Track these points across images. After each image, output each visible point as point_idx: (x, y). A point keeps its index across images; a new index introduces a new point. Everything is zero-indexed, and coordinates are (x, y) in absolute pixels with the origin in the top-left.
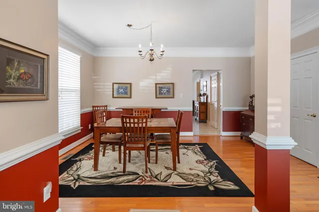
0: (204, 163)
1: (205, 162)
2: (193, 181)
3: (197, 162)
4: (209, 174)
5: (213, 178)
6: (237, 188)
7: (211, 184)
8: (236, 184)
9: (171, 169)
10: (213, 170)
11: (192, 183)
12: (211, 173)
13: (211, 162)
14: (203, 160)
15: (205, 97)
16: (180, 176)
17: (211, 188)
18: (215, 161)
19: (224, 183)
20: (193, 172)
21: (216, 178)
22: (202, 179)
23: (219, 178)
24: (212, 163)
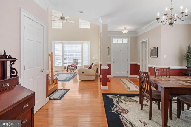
0: (122, 110)
2: (127, 98)
3: (128, 111)
4: (119, 101)
7: (118, 97)
10: (116, 104)
14: (123, 113)
16: (135, 101)
18: (113, 112)
19: (112, 97)
21: (115, 99)
22: (123, 99)
24: (116, 109)
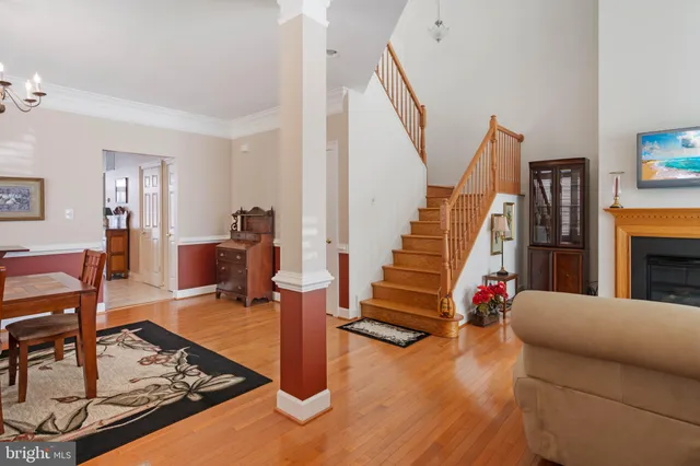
0: (159, 360)
1: (160, 357)
2: (149, 401)
3: (141, 364)
4: (180, 376)
5: (190, 381)
6: (240, 379)
7: (191, 390)
8: (236, 375)
9: (79, 399)
10: (185, 366)
11: (151, 405)
12: (184, 373)
13: (174, 353)
14: (155, 356)
15: (124, 216)
16: (111, 403)
17: (196, 398)
18: (182, 350)
19: (216, 380)
20: (142, 384)
21: (197, 378)
22: (169, 390)
23: (203, 375)
24: (177, 355)
